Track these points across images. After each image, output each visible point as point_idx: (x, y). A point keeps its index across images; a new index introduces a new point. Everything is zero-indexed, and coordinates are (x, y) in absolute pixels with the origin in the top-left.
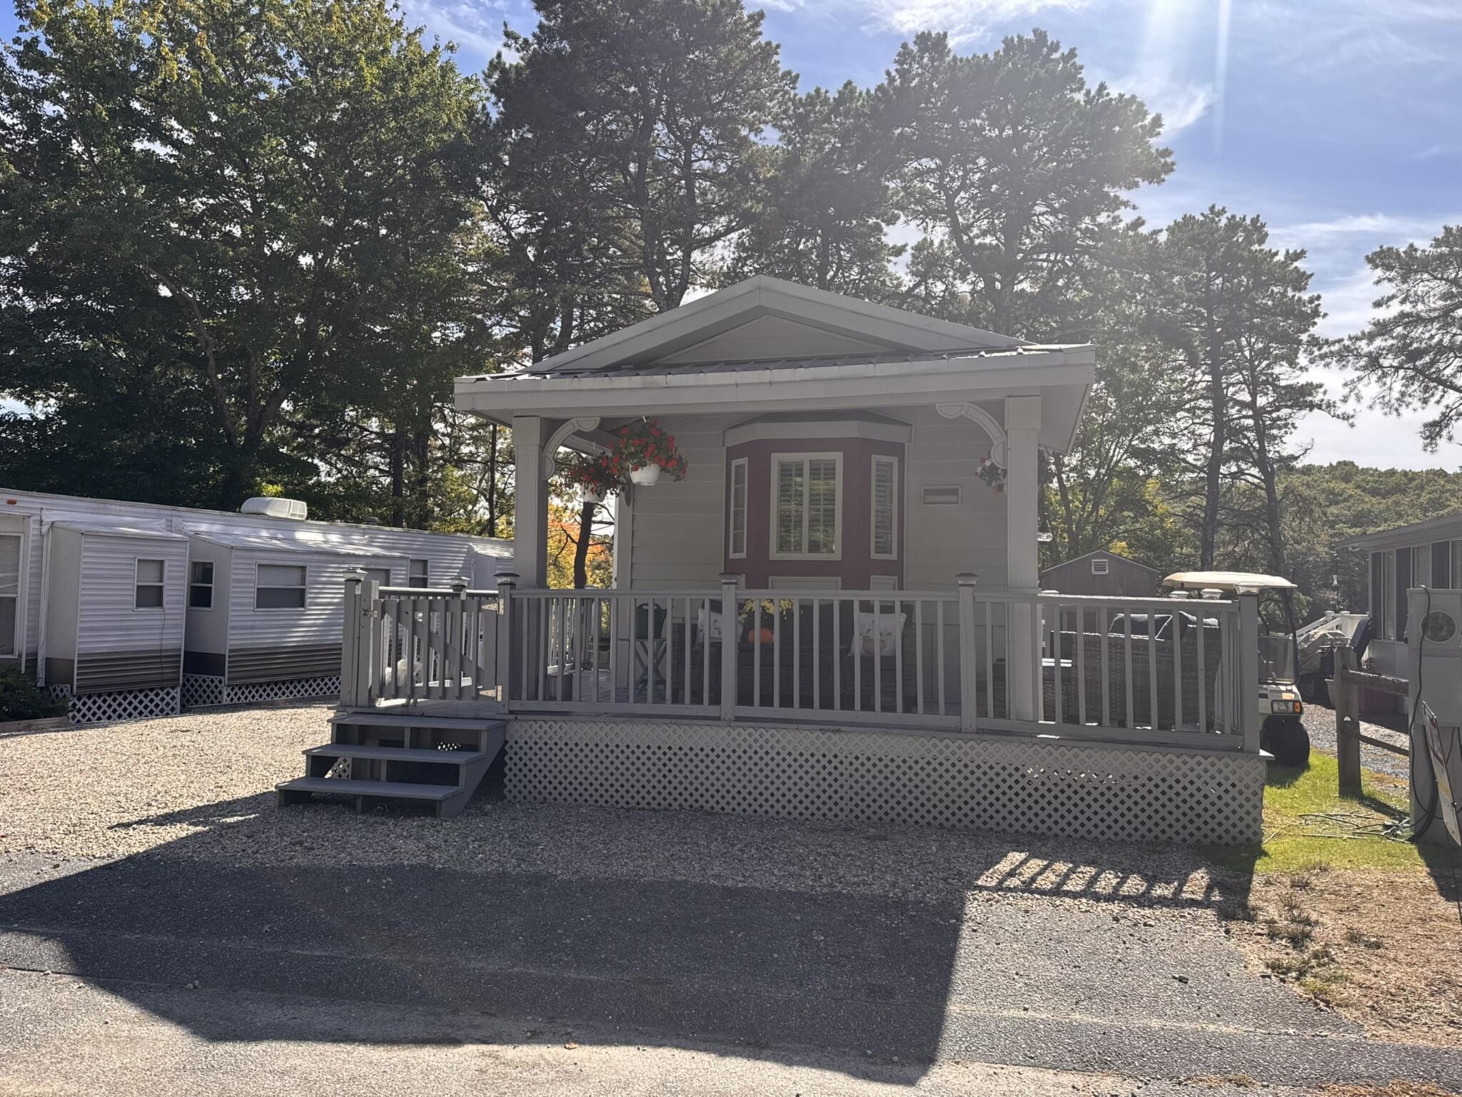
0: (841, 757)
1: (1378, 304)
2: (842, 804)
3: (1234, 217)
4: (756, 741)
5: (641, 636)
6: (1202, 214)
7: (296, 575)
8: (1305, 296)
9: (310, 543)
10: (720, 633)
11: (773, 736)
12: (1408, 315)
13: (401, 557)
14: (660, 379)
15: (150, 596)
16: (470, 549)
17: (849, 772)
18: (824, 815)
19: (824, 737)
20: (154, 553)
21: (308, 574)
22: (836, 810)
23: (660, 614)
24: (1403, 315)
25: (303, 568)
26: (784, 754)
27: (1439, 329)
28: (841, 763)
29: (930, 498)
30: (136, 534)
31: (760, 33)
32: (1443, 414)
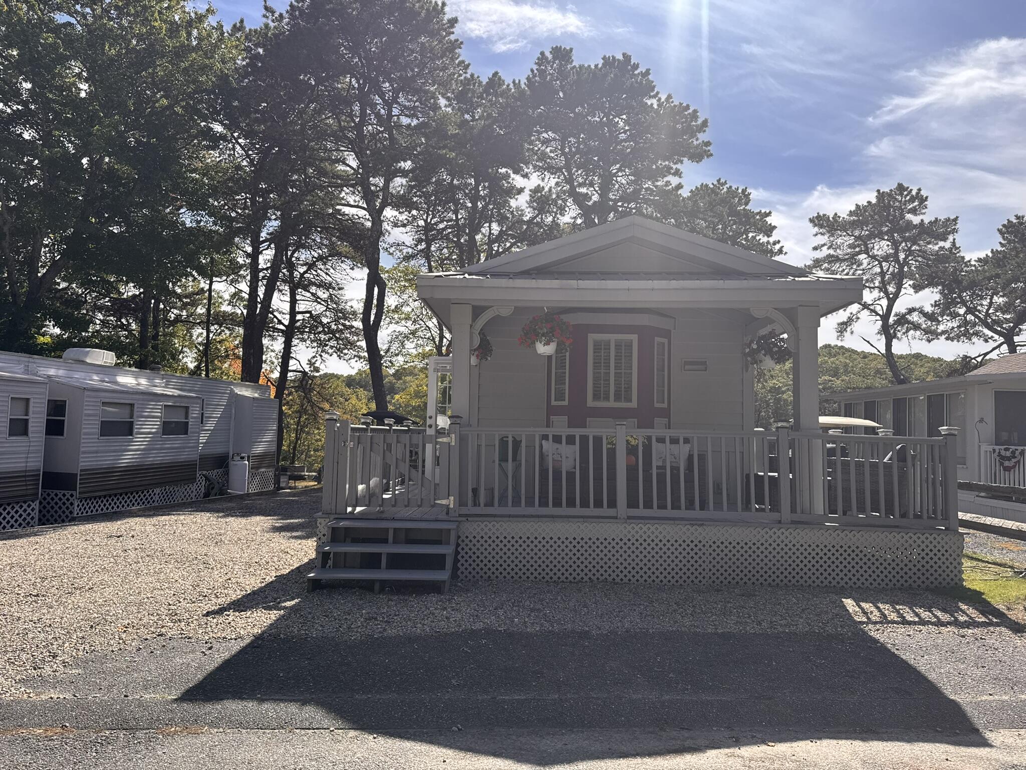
0: (704, 542)
1: (815, 249)
2: (704, 574)
3: (731, 187)
4: (645, 533)
5: (503, 458)
6: (713, 184)
7: (126, 411)
8: (771, 240)
9: (129, 385)
10: (561, 457)
11: (657, 529)
12: (833, 256)
13: (197, 397)
14: (573, 283)
15: (19, 427)
16: (232, 390)
17: (709, 552)
18: (692, 581)
19: (692, 529)
20: (23, 392)
21: (135, 409)
22: (700, 577)
23: (517, 444)
24: (829, 256)
25: (132, 405)
26: (664, 541)
27: (847, 266)
28: (704, 546)
29: (687, 367)
30: (10, 377)
31: (453, 33)
32: (849, 318)
